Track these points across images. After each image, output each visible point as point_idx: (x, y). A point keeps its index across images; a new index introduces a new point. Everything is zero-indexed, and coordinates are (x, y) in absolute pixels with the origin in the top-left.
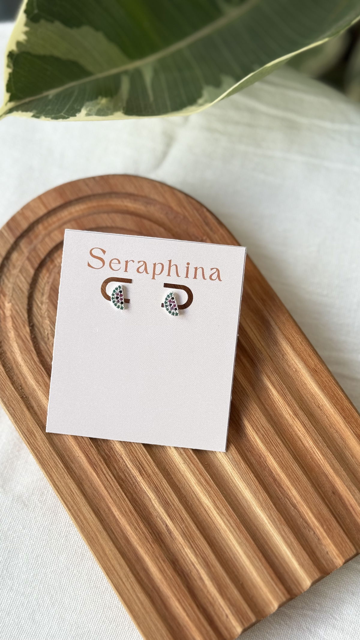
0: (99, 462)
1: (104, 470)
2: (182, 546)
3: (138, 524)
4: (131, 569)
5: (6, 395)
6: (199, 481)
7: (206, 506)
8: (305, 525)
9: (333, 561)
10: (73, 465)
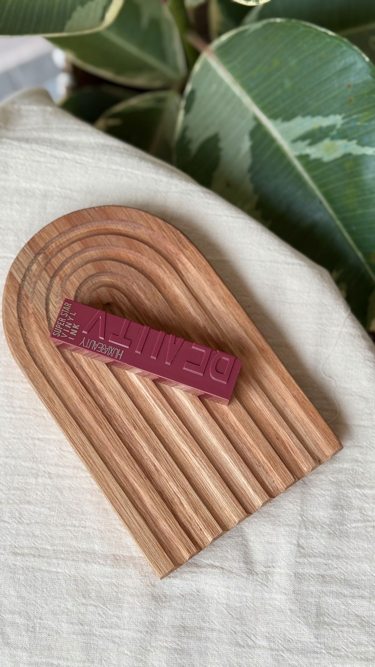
0: (103, 420)
1: (107, 426)
2: (167, 481)
3: (134, 465)
4: (129, 499)
5: (31, 372)
6: (178, 432)
7: (183, 450)
8: (257, 463)
9: (278, 488)
10: (83, 424)
